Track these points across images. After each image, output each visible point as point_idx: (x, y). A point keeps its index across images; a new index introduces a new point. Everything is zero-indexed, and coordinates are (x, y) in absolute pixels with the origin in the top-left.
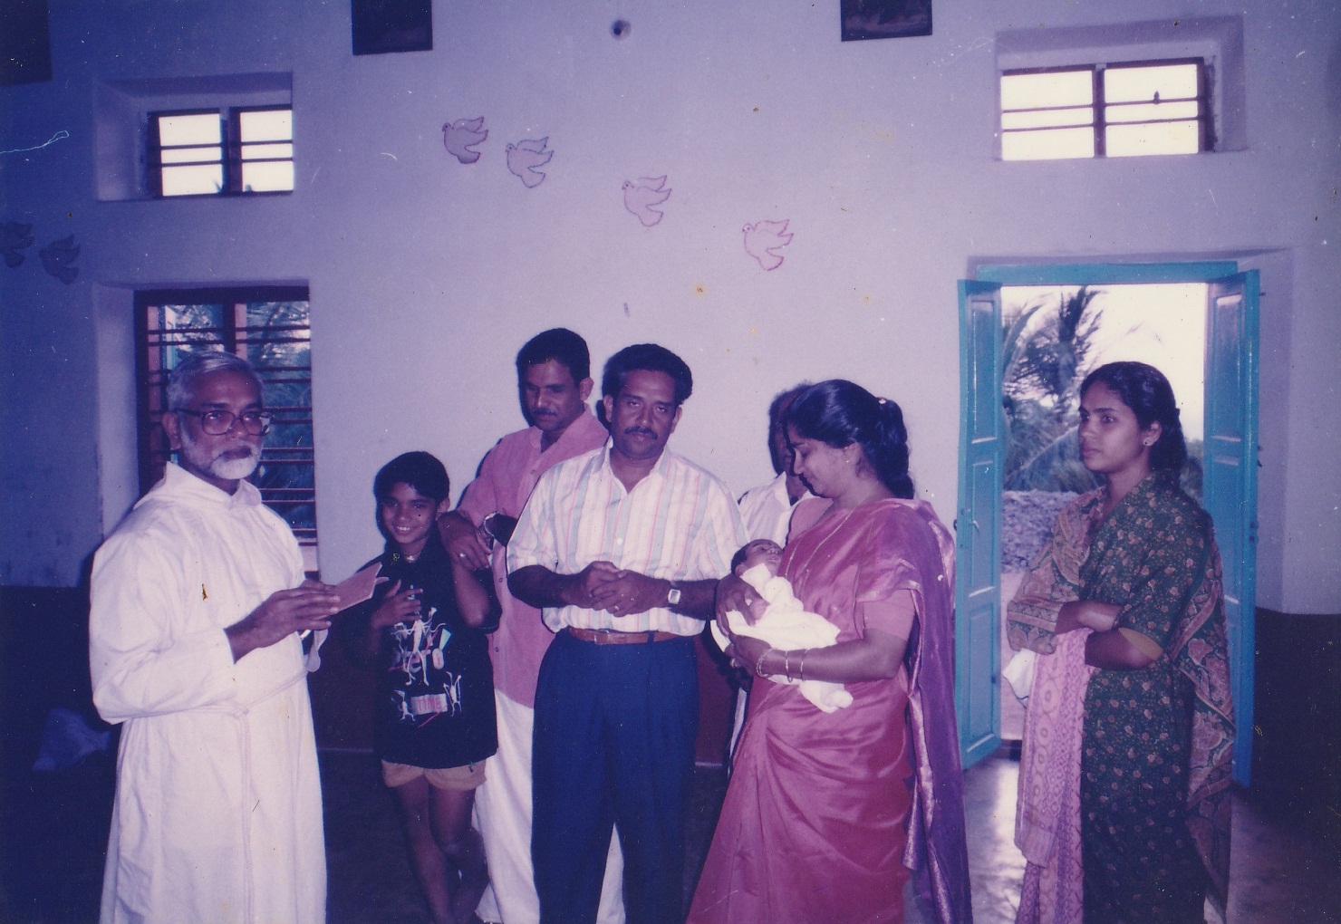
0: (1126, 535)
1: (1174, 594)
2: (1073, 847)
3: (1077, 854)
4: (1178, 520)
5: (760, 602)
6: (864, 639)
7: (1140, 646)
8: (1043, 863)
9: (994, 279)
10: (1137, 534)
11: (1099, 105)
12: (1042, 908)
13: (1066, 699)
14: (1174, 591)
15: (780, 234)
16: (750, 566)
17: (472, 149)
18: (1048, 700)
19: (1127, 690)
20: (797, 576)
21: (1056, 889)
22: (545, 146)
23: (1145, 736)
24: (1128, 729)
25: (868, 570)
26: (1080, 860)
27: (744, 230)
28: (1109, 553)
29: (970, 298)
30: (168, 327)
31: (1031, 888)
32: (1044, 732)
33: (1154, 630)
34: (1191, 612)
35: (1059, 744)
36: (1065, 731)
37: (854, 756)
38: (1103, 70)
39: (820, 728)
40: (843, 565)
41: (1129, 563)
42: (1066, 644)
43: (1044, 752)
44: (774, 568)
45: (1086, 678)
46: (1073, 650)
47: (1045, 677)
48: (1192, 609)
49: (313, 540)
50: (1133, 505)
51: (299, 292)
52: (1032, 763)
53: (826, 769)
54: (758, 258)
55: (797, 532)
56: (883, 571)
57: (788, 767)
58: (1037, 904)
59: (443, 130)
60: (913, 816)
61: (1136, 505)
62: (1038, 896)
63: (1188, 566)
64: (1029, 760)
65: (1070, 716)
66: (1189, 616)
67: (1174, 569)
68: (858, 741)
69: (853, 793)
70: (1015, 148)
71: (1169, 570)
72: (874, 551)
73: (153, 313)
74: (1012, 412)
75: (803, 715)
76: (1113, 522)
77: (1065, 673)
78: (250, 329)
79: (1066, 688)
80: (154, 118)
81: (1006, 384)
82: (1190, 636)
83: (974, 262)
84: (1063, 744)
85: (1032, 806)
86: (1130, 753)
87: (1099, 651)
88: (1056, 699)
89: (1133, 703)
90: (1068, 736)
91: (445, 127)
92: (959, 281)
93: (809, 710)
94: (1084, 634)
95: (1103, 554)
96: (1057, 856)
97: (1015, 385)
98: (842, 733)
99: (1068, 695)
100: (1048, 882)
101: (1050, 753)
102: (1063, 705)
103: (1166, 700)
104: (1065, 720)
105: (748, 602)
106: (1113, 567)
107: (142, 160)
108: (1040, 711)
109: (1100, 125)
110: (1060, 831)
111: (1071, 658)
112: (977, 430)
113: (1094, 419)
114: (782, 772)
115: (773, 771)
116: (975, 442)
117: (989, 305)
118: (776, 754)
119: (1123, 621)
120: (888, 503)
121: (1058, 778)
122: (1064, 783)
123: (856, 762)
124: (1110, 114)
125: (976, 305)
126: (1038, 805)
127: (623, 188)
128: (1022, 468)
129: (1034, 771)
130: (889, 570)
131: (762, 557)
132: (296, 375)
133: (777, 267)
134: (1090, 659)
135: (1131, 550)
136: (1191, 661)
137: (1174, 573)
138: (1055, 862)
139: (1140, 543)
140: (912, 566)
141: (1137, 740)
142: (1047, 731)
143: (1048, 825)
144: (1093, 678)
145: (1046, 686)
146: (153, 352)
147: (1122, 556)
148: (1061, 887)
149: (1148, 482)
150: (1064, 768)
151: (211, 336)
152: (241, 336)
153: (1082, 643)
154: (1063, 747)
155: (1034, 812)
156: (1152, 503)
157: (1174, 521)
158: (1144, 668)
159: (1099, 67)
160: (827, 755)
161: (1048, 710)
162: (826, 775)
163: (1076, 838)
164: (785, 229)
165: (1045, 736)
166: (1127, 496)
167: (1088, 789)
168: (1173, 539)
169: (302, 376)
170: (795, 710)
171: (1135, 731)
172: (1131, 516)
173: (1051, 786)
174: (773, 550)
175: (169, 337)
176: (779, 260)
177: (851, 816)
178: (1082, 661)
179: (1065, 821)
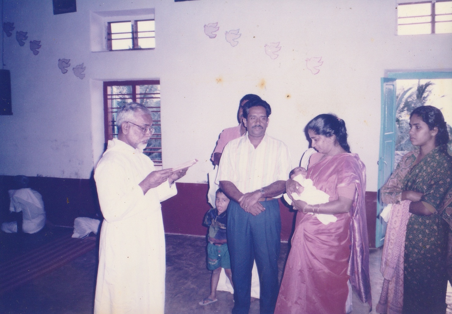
0: (427, 168)
1: (442, 190)
2: (400, 275)
3: (402, 277)
4: (446, 165)
5: (302, 188)
6: (338, 200)
7: (429, 208)
8: (390, 279)
9: (394, 77)
10: (431, 168)
11: (433, 15)
12: (389, 294)
13: (402, 224)
14: (442, 189)
15: (319, 62)
16: (296, 175)
17: (214, 33)
18: (395, 224)
19: (421, 222)
20: (313, 178)
21: (394, 288)
22: (239, 32)
23: (426, 239)
24: (420, 236)
25: (340, 176)
26: (403, 280)
27: (306, 61)
28: (420, 174)
29: (385, 84)
30: (114, 93)
31: (385, 287)
32: (393, 235)
33: (434, 203)
34: (447, 197)
35: (398, 239)
36: (400, 235)
37: (333, 237)
38: (435, 3)
39: (322, 228)
40: (330, 175)
41: (426, 178)
42: (403, 204)
43: (393, 241)
44: (305, 176)
45: (408, 217)
46: (405, 207)
47: (395, 215)
48: (448, 196)
49: (161, 164)
50: (430, 158)
51: (157, 82)
52: (388, 245)
53: (323, 242)
54: (311, 70)
55: (312, 164)
56: (346, 177)
57: (310, 242)
58: (387, 293)
59: (204, 27)
60: (350, 259)
61: (431, 157)
62: (388, 290)
63: (448, 181)
64: (387, 244)
65: (403, 230)
66: (447, 199)
67: (442, 182)
68: (335, 233)
69: (333, 250)
70: (402, 31)
71: (441, 182)
72: (341, 171)
73: (109, 88)
74: (399, 124)
75: (315, 224)
76: (422, 163)
77: (402, 215)
78: (141, 94)
79: (402, 220)
80: (109, 23)
81: (397, 114)
82: (447, 206)
83: (387, 71)
84: (400, 239)
85: (387, 260)
86: (420, 244)
87: (414, 208)
88: (398, 224)
89: (422, 227)
90: (402, 237)
91: (205, 26)
92: (381, 78)
93: (318, 222)
94: (409, 202)
95: (418, 174)
96: (395, 277)
97: (399, 114)
98: (329, 230)
99: (402, 222)
100: (392, 286)
101: (395, 242)
102: (400, 226)
103: (435, 227)
104: (401, 231)
105: (297, 188)
106: (421, 179)
107: (105, 38)
108: (392, 227)
109: (433, 22)
110: (397, 269)
111: (404, 210)
112: (387, 130)
113: (414, 127)
114: (308, 243)
115: (306, 243)
116: (385, 134)
117: (392, 86)
118: (306, 237)
119: (423, 199)
120: (345, 154)
121: (397, 251)
122: (399, 253)
123: (333, 240)
124: (437, 18)
125: (387, 86)
126: (389, 259)
127: (265, 46)
128: (401, 143)
129: (389, 248)
130: (348, 177)
131: (300, 172)
132: (155, 109)
133: (317, 73)
134: (411, 211)
135: (428, 174)
136: (447, 215)
137: (442, 183)
138: (394, 279)
139: (431, 172)
140: (356, 175)
141: (423, 240)
142: (394, 234)
143: (392, 267)
144: (411, 218)
145: (395, 219)
146: (109, 102)
147: (425, 175)
148: (396, 288)
149: (436, 150)
150: (399, 247)
151: (127, 97)
152: (138, 96)
153: (408, 205)
154: (399, 241)
155: (388, 262)
156: (437, 158)
157: (444, 165)
158: (429, 216)
159: (433, 2)
160: (323, 237)
161: (395, 227)
162: (324, 244)
163: (402, 272)
164: (320, 60)
165: (393, 236)
166: (428, 154)
167: (407, 256)
168: (443, 171)
169: (157, 109)
170: (313, 222)
171: (423, 237)
172: (429, 161)
173: (394, 254)
174: (304, 170)
175: (114, 97)
176: (318, 71)
177: (332, 257)
178: (408, 211)
179: (398, 266)
